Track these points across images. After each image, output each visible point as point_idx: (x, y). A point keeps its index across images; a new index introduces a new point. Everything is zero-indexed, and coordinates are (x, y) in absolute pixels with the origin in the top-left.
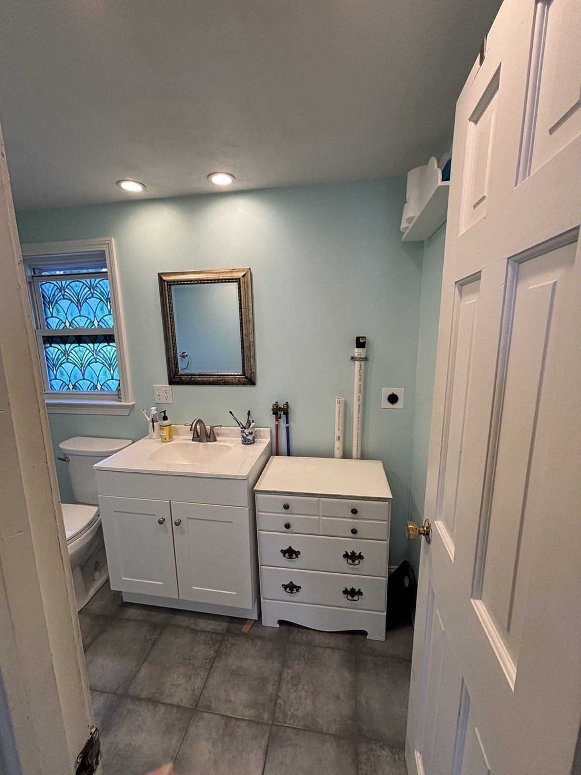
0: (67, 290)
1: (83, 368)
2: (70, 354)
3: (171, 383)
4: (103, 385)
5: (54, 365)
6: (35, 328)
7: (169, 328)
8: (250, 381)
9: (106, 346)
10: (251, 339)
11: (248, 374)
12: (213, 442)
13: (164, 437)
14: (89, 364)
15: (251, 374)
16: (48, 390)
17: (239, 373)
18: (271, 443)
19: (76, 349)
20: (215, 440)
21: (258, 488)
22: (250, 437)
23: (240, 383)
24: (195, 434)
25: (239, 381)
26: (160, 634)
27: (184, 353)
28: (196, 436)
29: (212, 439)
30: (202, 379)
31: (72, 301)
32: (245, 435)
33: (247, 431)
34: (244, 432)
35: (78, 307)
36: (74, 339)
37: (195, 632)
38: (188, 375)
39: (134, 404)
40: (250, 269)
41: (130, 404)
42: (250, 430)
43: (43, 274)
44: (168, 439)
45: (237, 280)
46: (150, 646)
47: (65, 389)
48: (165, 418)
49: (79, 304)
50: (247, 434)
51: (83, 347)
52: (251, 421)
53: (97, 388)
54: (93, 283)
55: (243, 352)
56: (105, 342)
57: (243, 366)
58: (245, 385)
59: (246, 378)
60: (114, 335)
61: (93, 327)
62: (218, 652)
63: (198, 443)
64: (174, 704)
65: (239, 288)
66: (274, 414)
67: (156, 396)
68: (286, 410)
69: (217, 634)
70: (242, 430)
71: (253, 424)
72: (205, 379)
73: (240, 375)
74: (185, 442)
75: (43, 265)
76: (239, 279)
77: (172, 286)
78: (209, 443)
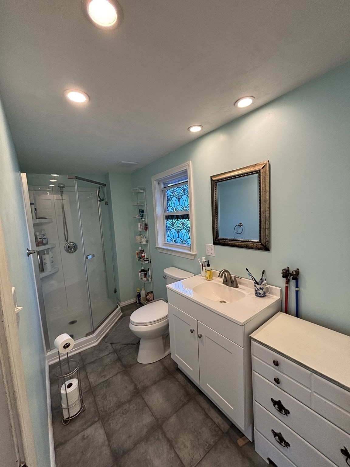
0: (175, 193)
1: (178, 232)
2: (174, 225)
3: (215, 243)
4: (186, 241)
5: (169, 230)
6: (163, 212)
7: (214, 209)
8: (265, 246)
9: (188, 220)
10: (267, 215)
11: (263, 241)
12: (235, 288)
13: (207, 277)
14: (181, 230)
15: (266, 242)
16: (166, 241)
17: (257, 241)
18: (281, 300)
19: (176, 222)
20: (237, 287)
21: (254, 336)
22: (261, 292)
23: (257, 248)
24: (225, 279)
25: (256, 246)
26: (188, 401)
27: (241, 223)
28: (225, 281)
29: (235, 285)
30: (231, 243)
31: (177, 198)
32: (256, 289)
33: (258, 286)
34: (256, 287)
35: (178, 200)
36: (176, 217)
37: (207, 416)
38: (223, 240)
39: (196, 254)
40: (268, 161)
41: (194, 253)
42: (261, 286)
43: (169, 185)
44: (209, 278)
45: (258, 172)
46: (181, 405)
47: (171, 242)
48: (208, 265)
49: (179, 199)
50: (258, 288)
51: (179, 221)
52: (264, 279)
53: (183, 243)
54: (184, 187)
55: (260, 225)
56: (187, 219)
57: (260, 236)
58: (261, 250)
59: (262, 244)
60: (189, 214)
61: (184, 210)
62: (216, 444)
63: (226, 286)
64: (180, 457)
65: (260, 177)
66: (283, 277)
67: (207, 251)
68: (295, 276)
69: (220, 429)
70: (255, 284)
71: (265, 282)
72: (233, 243)
73: (257, 242)
74: (218, 283)
75: (168, 181)
76: (260, 171)
77: (218, 183)
78: (232, 288)
